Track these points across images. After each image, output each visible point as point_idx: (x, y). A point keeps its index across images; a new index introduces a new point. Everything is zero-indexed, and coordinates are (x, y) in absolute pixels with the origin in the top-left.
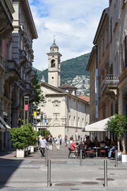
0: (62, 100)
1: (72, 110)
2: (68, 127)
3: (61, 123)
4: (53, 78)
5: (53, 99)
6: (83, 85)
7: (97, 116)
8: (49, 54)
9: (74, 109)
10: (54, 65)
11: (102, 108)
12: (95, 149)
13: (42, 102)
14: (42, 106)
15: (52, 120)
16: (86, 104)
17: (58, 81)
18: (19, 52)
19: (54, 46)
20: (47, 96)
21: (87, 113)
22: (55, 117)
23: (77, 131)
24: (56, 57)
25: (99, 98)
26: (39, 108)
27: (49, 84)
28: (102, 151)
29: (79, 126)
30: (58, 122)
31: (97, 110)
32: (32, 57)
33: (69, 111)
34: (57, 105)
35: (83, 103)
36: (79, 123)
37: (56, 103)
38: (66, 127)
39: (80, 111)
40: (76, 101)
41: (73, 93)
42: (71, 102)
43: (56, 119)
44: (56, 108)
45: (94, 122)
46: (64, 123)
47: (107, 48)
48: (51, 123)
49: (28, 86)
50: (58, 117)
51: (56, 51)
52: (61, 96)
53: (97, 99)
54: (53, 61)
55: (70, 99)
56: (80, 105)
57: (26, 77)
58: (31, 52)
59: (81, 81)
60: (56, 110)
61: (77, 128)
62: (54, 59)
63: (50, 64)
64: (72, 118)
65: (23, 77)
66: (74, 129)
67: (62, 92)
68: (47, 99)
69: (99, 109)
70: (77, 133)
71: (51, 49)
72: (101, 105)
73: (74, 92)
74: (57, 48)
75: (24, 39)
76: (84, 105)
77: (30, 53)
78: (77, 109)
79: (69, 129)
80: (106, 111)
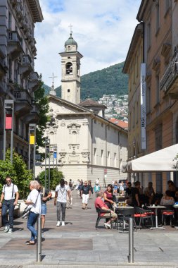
0: (83, 123)
1: (98, 140)
2: (92, 166)
3: (82, 159)
4: (69, 91)
5: (69, 122)
6: (113, 109)
7: (144, 146)
8: (62, 54)
9: (102, 138)
10: (71, 71)
11: (155, 129)
12: (153, 210)
13: (51, 127)
14: (52, 132)
15: (67, 155)
16: (120, 131)
17: (77, 95)
18: (6, 34)
19: (71, 42)
20: (60, 117)
21: (121, 146)
22: (71, 151)
23: (106, 173)
24: (74, 58)
25: (148, 114)
26: (45, 136)
27: (63, 98)
28: (168, 213)
29: (109, 165)
30: (76, 159)
31: (144, 135)
32: (34, 51)
33: (94, 141)
34: (75, 132)
35: (115, 129)
36: (109, 160)
37: (74, 129)
38: (89, 166)
39: (110, 142)
40: (104, 126)
41: (100, 114)
42: (97, 126)
43: (74, 153)
44: (74, 136)
45: (137, 157)
46: (87, 159)
47: (165, 17)
48: (66, 160)
49: (24, 95)
50: (76, 150)
51: (73, 49)
52: (81, 117)
53: (143, 116)
54: (69, 65)
55: (95, 122)
56: (110, 132)
57: (22, 82)
58: (31, 41)
59: (111, 103)
60: (74, 139)
61: (106, 168)
62: (70, 61)
63: (65, 70)
64: (98, 151)
65: (16, 79)
66: (102, 170)
67: (82, 111)
68: (59, 122)
69: (147, 133)
70: (106, 176)
71: (65, 46)
72: (153, 126)
73: (101, 112)
74: (75, 44)
75: (17, 14)
76: (117, 132)
77: (30, 43)
78: (106, 138)
79: (94, 169)
80: (164, 134)
